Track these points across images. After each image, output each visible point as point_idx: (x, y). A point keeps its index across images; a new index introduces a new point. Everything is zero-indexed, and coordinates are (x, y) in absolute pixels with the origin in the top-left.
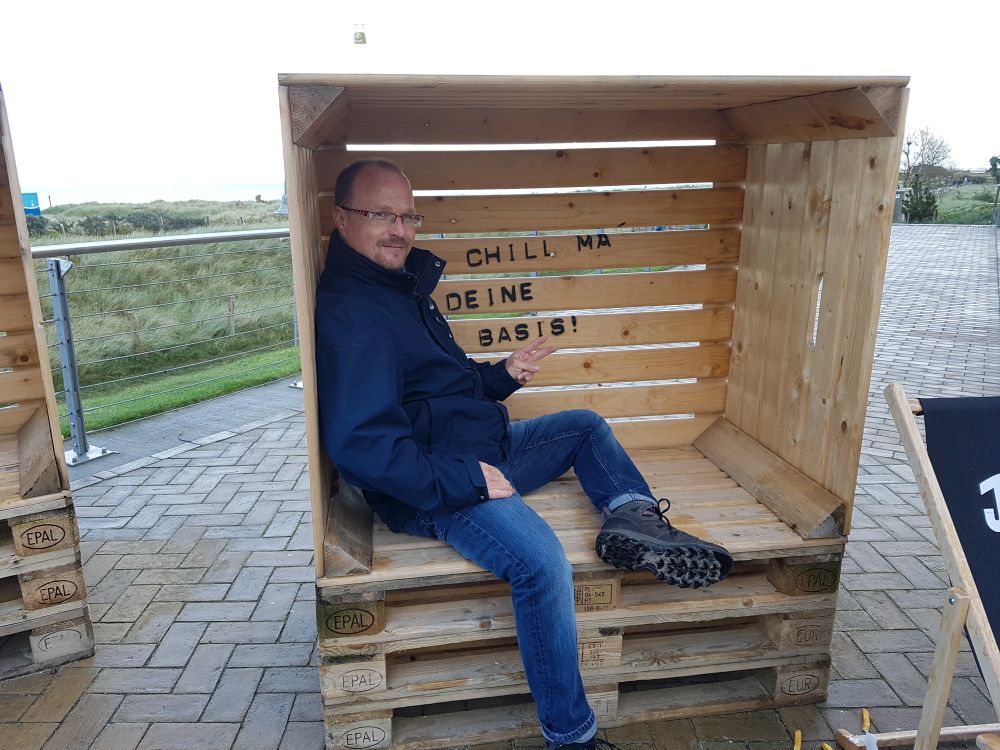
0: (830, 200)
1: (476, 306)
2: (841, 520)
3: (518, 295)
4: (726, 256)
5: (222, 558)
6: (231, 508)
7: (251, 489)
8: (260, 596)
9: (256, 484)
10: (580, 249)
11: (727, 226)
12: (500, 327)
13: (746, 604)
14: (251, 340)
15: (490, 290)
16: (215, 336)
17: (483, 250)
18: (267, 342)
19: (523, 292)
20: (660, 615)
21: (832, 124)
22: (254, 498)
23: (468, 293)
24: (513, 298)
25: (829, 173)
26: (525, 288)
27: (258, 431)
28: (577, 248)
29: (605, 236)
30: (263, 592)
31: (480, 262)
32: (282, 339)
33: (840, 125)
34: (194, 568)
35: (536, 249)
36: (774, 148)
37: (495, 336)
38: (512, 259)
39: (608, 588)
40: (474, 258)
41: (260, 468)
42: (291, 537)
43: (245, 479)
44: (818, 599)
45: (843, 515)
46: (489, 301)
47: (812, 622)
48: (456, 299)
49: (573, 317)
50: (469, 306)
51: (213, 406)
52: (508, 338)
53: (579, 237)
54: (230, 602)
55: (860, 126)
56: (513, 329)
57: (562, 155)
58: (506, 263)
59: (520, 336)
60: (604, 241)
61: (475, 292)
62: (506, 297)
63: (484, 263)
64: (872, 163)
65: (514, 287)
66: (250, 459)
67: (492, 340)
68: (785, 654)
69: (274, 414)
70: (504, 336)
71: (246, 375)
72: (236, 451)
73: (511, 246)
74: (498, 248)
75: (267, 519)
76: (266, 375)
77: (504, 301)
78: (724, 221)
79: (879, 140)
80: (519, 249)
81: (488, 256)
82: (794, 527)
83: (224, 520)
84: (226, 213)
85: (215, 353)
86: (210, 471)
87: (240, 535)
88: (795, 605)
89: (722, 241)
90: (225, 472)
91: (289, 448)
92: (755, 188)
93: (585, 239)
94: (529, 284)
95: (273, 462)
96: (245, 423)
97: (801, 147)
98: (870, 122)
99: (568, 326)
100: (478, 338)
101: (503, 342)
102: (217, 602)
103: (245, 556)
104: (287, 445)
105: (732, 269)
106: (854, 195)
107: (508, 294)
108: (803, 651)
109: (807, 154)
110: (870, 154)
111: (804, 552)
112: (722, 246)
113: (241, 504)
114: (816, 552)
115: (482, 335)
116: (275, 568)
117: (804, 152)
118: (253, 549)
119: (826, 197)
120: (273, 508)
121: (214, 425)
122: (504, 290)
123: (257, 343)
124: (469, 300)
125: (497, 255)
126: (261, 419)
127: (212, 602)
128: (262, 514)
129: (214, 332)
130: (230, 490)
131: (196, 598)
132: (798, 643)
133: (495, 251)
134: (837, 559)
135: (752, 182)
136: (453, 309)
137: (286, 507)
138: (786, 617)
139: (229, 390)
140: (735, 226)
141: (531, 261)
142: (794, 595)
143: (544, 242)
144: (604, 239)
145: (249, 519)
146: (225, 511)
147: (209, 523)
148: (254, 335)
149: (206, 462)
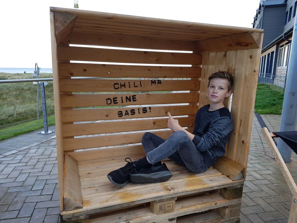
0: (234, 69)
1: (117, 103)
2: (244, 173)
3: (132, 99)
4: (196, 88)
5: (15, 200)
6: (18, 180)
7: (26, 172)
8: (32, 215)
9: (27, 170)
10: (152, 85)
11: (196, 79)
12: (125, 110)
13: (215, 204)
14: (22, 118)
15: (122, 97)
16: (9, 117)
17: (119, 84)
18: (27, 118)
19: (133, 98)
20: (189, 212)
21: (236, 45)
22: (27, 175)
23: (114, 98)
24: (130, 101)
25: (234, 61)
26: (134, 97)
27: (27, 150)
28: (151, 84)
29: (160, 80)
30: (33, 213)
31: (118, 88)
32: (32, 117)
33: (239, 45)
34: (4, 205)
35: (137, 84)
36: (212, 54)
37: (124, 113)
38: (130, 87)
39: (172, 204)
40: (116, 86)
41: (29, 164)
42: (42, 190)
43: (23, 168)
44: (236, 200)
45: (244, 172)
46: (121, 101)
47: (235, 208)
48: (110, 100)
49: (150, 107)
50: (114, 103)
51: (10, 141)
52: (128, 114)
53: (151, 80)
54: (20, 218)
55: (247, 45)
56: (130, 111)
57: (146, 53)
58: (127, 88)
59: (132, 113)
60: (160, 82)
61: (116, 98)
62: (128, 100)
63: (120, 88)
64: (251, 57)
65: (130, 96)
66: (25, 160)
67: (122, 115)
68: (227, 220)
69: (33, 143)
70: (127, 113)
71: (22, 130)
72: (19, 157)
73: (129, 82)
74: (125, 83)
75: (33, 183)
76: (29, 130)
77: (127, 101)
78: (195, 77)
79: (253, 50)
80: (132, 84)
81: (121, 86)
82: (228, 176)
83: (15, 184)
84: (13, 77)
85: (9, 123)
86: (9, 165)
87: (23, 190)
88: (230, 203)
89: (195, 84)
90: (15, 165)
91: (39, 156)
92: (206, 67)
93: (153, 81)
94: (135, 96)
95: (34, 161)
96: (22, 147)
97: (223, 53)
98: (250, 44)
99: (148, 110)
100: (118, 114)
101: (126, 115)
102: (14, 218)
103: (24, 199)
104: (39, 154)
105: (197, 93)
106: (244, 67)
107: (128, 99)
108: (232, 218)
109: (225, 55)
110: (250, 54)
111: (233, 185)
112: (195, 85)
113: (22, 178)
114: (236, 184)
115: (119, 113)
116: (37, 202)
117: (224, 55)
118: (27, 195)
119: (233, 69)
120: (34, 179)
121: (11, 148)
122: (127, 98)
123: (24, 119)
124: (114, 101)
125: (124, 85)
126: (28, 145)
127: (12, 219)
128: (31, 181)
129: (8, 115)
130: (17, 173)
131: (5, 218)
132: (231, 216)
133: (124, 84)
134: (242, 186)
135: (204, 65)
136: (108, 104)
137: (39, 178)
138: (227, 207)
139: (16, 135)
140: (198, 79)
141: (136, 88)
142: (230, 200)
143: (140, 82)
144: (159, 82)
145: (26, 184)
146: (16, 181)
147: (10, 186)
148: (23, 116)
149: (8, 162)
